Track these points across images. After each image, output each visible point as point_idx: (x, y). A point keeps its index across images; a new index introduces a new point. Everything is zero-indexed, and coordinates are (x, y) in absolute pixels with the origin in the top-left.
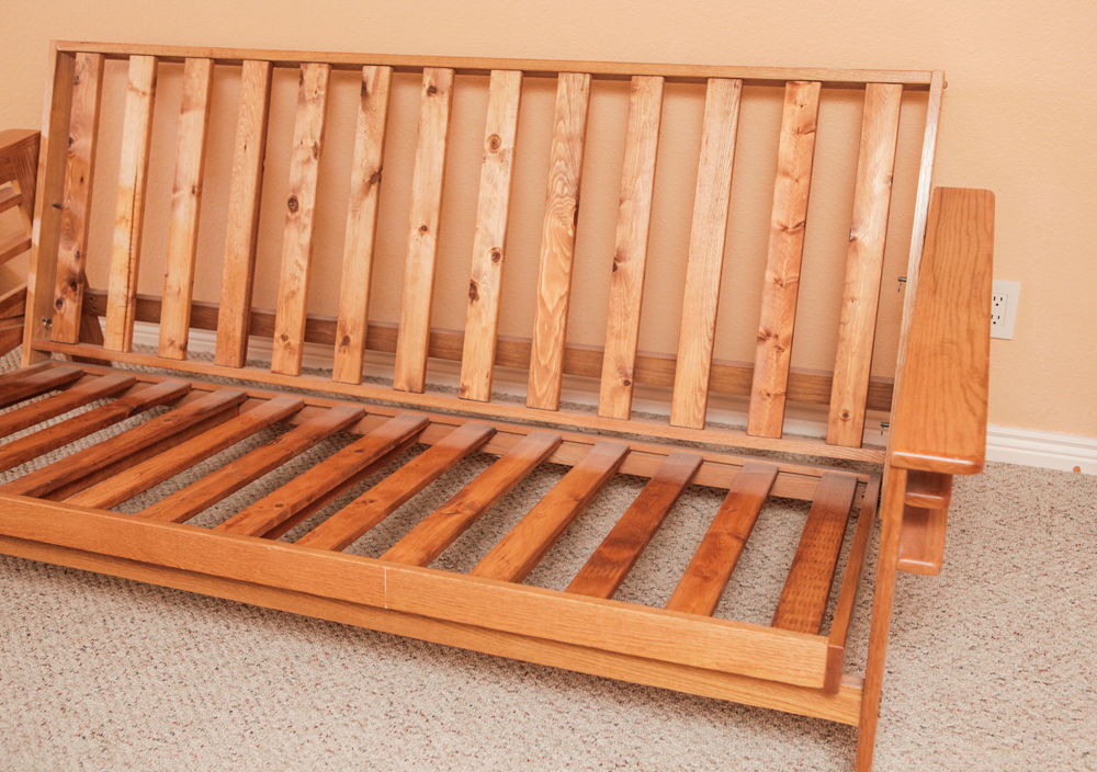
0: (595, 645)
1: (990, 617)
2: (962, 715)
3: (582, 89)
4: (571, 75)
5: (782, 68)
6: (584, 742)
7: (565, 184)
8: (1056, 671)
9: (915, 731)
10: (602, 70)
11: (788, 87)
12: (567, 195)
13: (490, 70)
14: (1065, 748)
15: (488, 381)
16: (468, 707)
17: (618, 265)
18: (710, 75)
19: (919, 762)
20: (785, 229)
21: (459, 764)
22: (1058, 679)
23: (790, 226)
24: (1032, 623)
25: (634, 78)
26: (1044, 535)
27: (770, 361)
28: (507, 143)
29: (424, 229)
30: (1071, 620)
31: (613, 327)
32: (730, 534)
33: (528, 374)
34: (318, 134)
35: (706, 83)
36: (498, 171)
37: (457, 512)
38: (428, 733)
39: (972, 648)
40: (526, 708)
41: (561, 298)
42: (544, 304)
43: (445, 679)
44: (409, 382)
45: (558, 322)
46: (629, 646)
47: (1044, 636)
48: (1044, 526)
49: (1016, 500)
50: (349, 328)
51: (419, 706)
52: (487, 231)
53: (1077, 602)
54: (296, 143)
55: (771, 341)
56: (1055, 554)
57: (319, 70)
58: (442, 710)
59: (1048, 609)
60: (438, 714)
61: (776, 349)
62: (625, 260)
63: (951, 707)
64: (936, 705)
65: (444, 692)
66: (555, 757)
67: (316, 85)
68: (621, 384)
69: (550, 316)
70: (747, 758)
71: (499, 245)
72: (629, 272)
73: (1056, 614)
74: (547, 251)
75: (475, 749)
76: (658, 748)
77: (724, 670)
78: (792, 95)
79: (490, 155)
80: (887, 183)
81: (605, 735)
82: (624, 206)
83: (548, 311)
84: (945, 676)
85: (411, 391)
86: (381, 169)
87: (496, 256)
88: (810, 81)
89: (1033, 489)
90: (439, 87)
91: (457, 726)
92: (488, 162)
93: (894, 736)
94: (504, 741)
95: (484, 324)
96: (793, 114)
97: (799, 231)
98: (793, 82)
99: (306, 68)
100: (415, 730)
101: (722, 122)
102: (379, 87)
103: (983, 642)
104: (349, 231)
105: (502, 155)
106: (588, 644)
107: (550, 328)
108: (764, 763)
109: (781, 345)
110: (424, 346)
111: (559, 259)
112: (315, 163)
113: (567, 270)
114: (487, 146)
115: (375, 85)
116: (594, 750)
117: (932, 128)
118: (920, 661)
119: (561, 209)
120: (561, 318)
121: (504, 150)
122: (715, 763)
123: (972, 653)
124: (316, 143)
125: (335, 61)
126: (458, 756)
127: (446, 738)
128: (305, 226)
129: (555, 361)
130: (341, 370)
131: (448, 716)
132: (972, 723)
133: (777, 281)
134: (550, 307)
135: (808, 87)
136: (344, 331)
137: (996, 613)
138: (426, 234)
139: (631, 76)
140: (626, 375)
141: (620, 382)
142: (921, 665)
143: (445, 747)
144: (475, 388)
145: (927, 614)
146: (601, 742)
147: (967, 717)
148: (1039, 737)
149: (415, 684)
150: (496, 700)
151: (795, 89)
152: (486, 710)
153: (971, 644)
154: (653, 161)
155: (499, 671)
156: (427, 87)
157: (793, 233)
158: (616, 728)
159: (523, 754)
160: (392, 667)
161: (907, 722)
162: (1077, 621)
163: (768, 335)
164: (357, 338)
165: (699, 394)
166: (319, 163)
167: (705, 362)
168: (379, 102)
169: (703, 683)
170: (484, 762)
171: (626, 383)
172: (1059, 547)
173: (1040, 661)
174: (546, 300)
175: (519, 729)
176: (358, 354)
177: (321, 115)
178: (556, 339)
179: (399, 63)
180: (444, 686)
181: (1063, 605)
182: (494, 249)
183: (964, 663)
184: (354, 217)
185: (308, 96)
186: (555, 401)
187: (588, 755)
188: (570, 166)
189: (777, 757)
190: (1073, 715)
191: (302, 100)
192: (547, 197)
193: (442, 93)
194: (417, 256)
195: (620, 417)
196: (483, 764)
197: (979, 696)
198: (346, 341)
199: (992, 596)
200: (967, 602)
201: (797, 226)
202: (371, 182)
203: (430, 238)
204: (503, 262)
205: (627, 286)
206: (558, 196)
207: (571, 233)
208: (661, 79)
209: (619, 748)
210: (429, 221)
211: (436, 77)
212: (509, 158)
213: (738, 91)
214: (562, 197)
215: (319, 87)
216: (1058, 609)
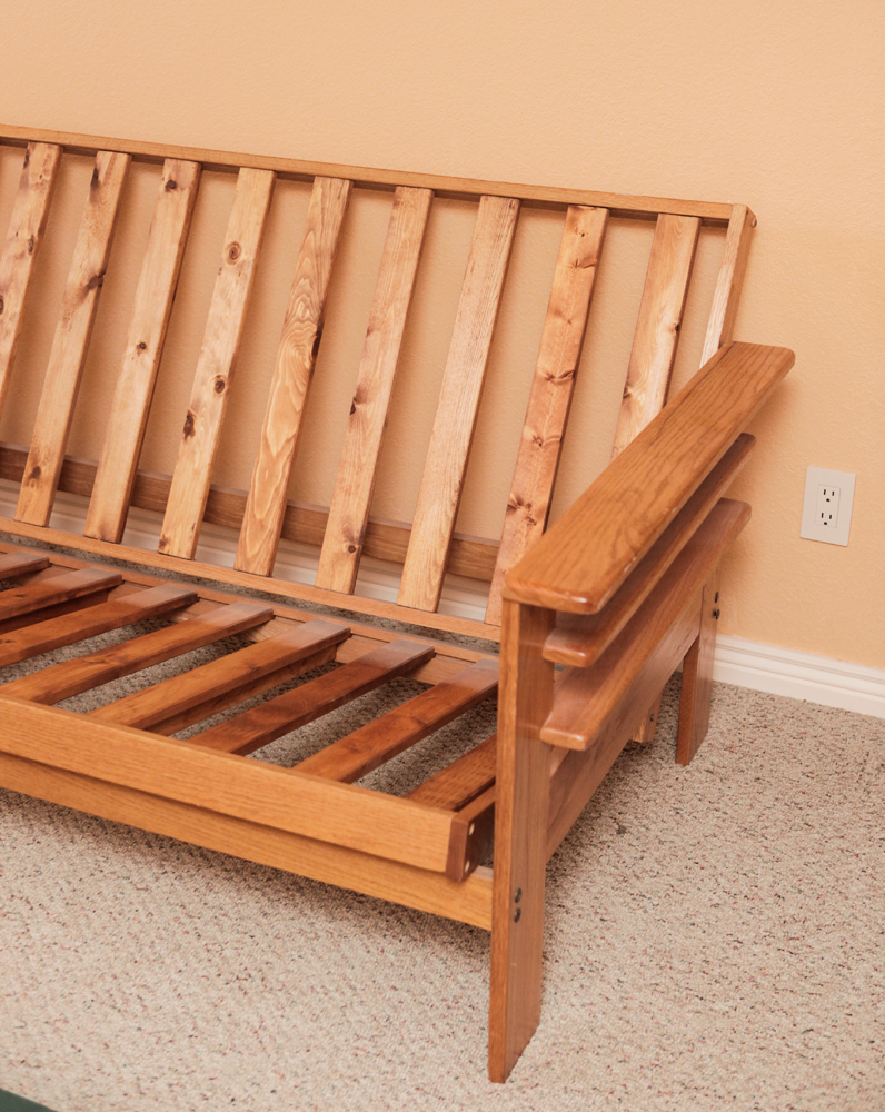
0: (206, 805)
1: (751, 875)
2: (673, 973)
3: (339, 198)
4: (329, 180)
5: (565, 190)
6: (208, 951)
7: (307, 307)
8: (810, 941)
9: (609, 983)
10: (363, 177)
11: (570, 211)
12: (308, 319)
13: (239, 168)
14: (786, 1022)
15: (193, 534)
16: (83, 900)
17: (357, 406)
18: (483, 192)
19: (600, 1016)
20: (551, 377)
21: (54, 956)
22: (808, 949)
23: (558, 375)
24: (802, 888)
25: (399, 188)
26: (861, 793)
27: (519, 535)
28: (247, 255)
29: (142, 346)
30: (854, 889)
31: (343, 480)
32: (413, 718)
33: (239, 530)
34: (37, 226)
35: (478, 201)
36: (234, 285)
37: (103, 662)
38: (28, 921)
39: (716, 906)
40: (152, 907)
41: (288, 441)
42: (267, 446)
43: (66, 868)
44: (102, 529)
45: (282, 470)
46: (241, 808)
47: (812, 902)
48: (864, 785)
49: (839, 752)
50: (42, 456)
51: (27, 892)
52: (214, 356)
53: (869, 871)
54: (11, 233)
55: (521, 511)
56: (863, 816)
57: (47, 152)
58: (52, 899)
59: (829, 874)
60: (46, 902)
61: (527, 521)
62: (365, 401)
63: (662, 963)
64: (645, 960)
65: (61, 882)
66: (168, 961)
67: (42, 169)
68: (345, 550)
69: (273, 462)
70: (394, 988)
71: (225, 373)
72: (369, 416)
73: (837, 880)
74: (279, 384)
75: (77, 944)
76: (292, 966)
77: (339, 842)
78: (573, 221)
79: (227, 265)
80: (672, 331)
81: (236, 945)
82: (372, 336)
83: (271, 455)
84: (669, 931)
85: (103, 540)
86: (103, 272)
87: (220, 386)
88: (595, 207)
89: (866, 742)
90: (179, 182)
91: (65, 918)
92: (224, 273)
93: (582, 986)
94: (114, 938)
95: (196, 466)
96: (572, 243)
97: (566, 381)
98: (575, 206)
99: (34, 148)
100: (13, 917)
101: (493, 247)
102: (113, 176)
103: (732, 900)
104: (56, 343)
105: (241, 266)
106: (198, 803)
107: (271, 475)
108: (414, 995)
109: (533, 517)
110: (125, 487)
111: (291, 394)
112: (29, 259)
113: (299, 408)
114: (225, 254)
115: (108, 174)
116: (217, 959)
117: (727, 272)
118: (645, 912)
119: (300, 335)
120: (285, 465)
121: (244, 261)
122: (355, 989)
123: (714, 911)
124: (33, 236)
125: (66, 142)
126: (55, 947)
127: (46, 929)
128: (7, 333)
129: (272, 517)
130: (26, 507)
131: (57, 907)
132: (682, 984)
133: (535, 440)
134: (274, 451)
135: (591, 213)
136: (35, 461)
137: (760, 871)
138: (144, 353)
139: (395, 186)
140: (352, 539)
141: (344, 547)
142: (645, 916)
143: (43, 937)
144: (177, 541)
145: (675, 864)
146: (228, 952)
147: (679, 976)
148: (758, 1007)
149: (30, 869)
150: (119, 896)
151: (577, 214)
152: (103, 904)
153: (716, 900)
154: (409, 287)
155: (133, 867)
156: (166, 181)
157: (560, 383)
158: (251, 940)
159: (132, 954)
160: (9, 849)
161: (603, 973)
162: (863, 891)
163: (520, 503)
164: (49, 470)
165: (433, 568)
166: (34, 259)
167: (443, 531)
168: (111, 194)
169: (326, 866)
170: (84, 957)
171: (351, 549)
172: (871, 810)
173: (795, 929)
174: (270, 441)
175: (136, 928)
176: (47, 490)
177: (43, 204)
178: (277, 490)
179: (139, 151)
180: (63, 875)
181: (850, 872)
182: (218, 377)
183: (697, 920)
184: (64, 327)
185: (31, 181)
186: (266, 564)
187: (208, 964)
188: (315, 286)
189: (431, 990)
190: (812, 989)
191: (24, 184)
192: (286, 321)
193: (182, 189)
194: (130, 378)
195: (340, 590)
196: (81, 960)
197: (702, 956)
198: (36, 472)
199: (763, 853)
200: (729, 856)
201: (565, 375)
202: (89, 287)
203: (149, 358)
204: (228, 393)
205: (364, 432)
206: (298, 320)
207: (307, 365)
208: (428, 192)
209: (247, 962)
210: (148, 338)
211: (177, 170)
212: (249, 271)
213: (513, 213)
214: (303, 322)
215: (45, 171)
216: (842, 876)
